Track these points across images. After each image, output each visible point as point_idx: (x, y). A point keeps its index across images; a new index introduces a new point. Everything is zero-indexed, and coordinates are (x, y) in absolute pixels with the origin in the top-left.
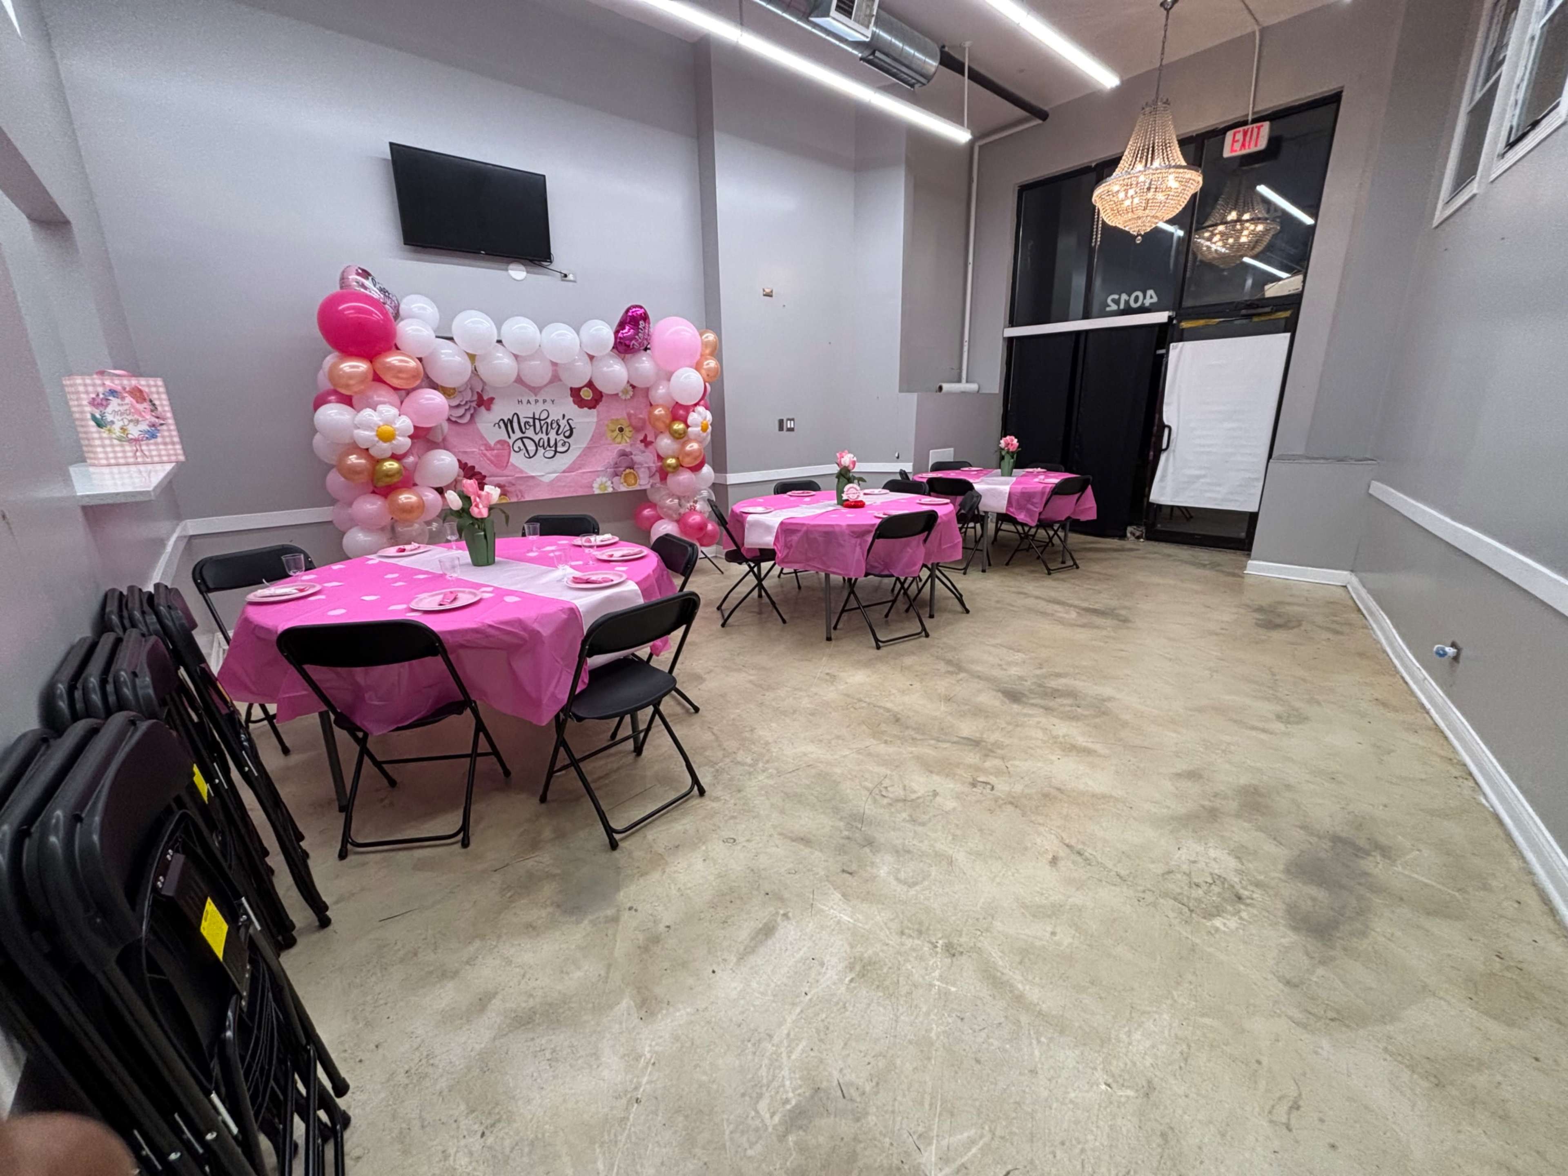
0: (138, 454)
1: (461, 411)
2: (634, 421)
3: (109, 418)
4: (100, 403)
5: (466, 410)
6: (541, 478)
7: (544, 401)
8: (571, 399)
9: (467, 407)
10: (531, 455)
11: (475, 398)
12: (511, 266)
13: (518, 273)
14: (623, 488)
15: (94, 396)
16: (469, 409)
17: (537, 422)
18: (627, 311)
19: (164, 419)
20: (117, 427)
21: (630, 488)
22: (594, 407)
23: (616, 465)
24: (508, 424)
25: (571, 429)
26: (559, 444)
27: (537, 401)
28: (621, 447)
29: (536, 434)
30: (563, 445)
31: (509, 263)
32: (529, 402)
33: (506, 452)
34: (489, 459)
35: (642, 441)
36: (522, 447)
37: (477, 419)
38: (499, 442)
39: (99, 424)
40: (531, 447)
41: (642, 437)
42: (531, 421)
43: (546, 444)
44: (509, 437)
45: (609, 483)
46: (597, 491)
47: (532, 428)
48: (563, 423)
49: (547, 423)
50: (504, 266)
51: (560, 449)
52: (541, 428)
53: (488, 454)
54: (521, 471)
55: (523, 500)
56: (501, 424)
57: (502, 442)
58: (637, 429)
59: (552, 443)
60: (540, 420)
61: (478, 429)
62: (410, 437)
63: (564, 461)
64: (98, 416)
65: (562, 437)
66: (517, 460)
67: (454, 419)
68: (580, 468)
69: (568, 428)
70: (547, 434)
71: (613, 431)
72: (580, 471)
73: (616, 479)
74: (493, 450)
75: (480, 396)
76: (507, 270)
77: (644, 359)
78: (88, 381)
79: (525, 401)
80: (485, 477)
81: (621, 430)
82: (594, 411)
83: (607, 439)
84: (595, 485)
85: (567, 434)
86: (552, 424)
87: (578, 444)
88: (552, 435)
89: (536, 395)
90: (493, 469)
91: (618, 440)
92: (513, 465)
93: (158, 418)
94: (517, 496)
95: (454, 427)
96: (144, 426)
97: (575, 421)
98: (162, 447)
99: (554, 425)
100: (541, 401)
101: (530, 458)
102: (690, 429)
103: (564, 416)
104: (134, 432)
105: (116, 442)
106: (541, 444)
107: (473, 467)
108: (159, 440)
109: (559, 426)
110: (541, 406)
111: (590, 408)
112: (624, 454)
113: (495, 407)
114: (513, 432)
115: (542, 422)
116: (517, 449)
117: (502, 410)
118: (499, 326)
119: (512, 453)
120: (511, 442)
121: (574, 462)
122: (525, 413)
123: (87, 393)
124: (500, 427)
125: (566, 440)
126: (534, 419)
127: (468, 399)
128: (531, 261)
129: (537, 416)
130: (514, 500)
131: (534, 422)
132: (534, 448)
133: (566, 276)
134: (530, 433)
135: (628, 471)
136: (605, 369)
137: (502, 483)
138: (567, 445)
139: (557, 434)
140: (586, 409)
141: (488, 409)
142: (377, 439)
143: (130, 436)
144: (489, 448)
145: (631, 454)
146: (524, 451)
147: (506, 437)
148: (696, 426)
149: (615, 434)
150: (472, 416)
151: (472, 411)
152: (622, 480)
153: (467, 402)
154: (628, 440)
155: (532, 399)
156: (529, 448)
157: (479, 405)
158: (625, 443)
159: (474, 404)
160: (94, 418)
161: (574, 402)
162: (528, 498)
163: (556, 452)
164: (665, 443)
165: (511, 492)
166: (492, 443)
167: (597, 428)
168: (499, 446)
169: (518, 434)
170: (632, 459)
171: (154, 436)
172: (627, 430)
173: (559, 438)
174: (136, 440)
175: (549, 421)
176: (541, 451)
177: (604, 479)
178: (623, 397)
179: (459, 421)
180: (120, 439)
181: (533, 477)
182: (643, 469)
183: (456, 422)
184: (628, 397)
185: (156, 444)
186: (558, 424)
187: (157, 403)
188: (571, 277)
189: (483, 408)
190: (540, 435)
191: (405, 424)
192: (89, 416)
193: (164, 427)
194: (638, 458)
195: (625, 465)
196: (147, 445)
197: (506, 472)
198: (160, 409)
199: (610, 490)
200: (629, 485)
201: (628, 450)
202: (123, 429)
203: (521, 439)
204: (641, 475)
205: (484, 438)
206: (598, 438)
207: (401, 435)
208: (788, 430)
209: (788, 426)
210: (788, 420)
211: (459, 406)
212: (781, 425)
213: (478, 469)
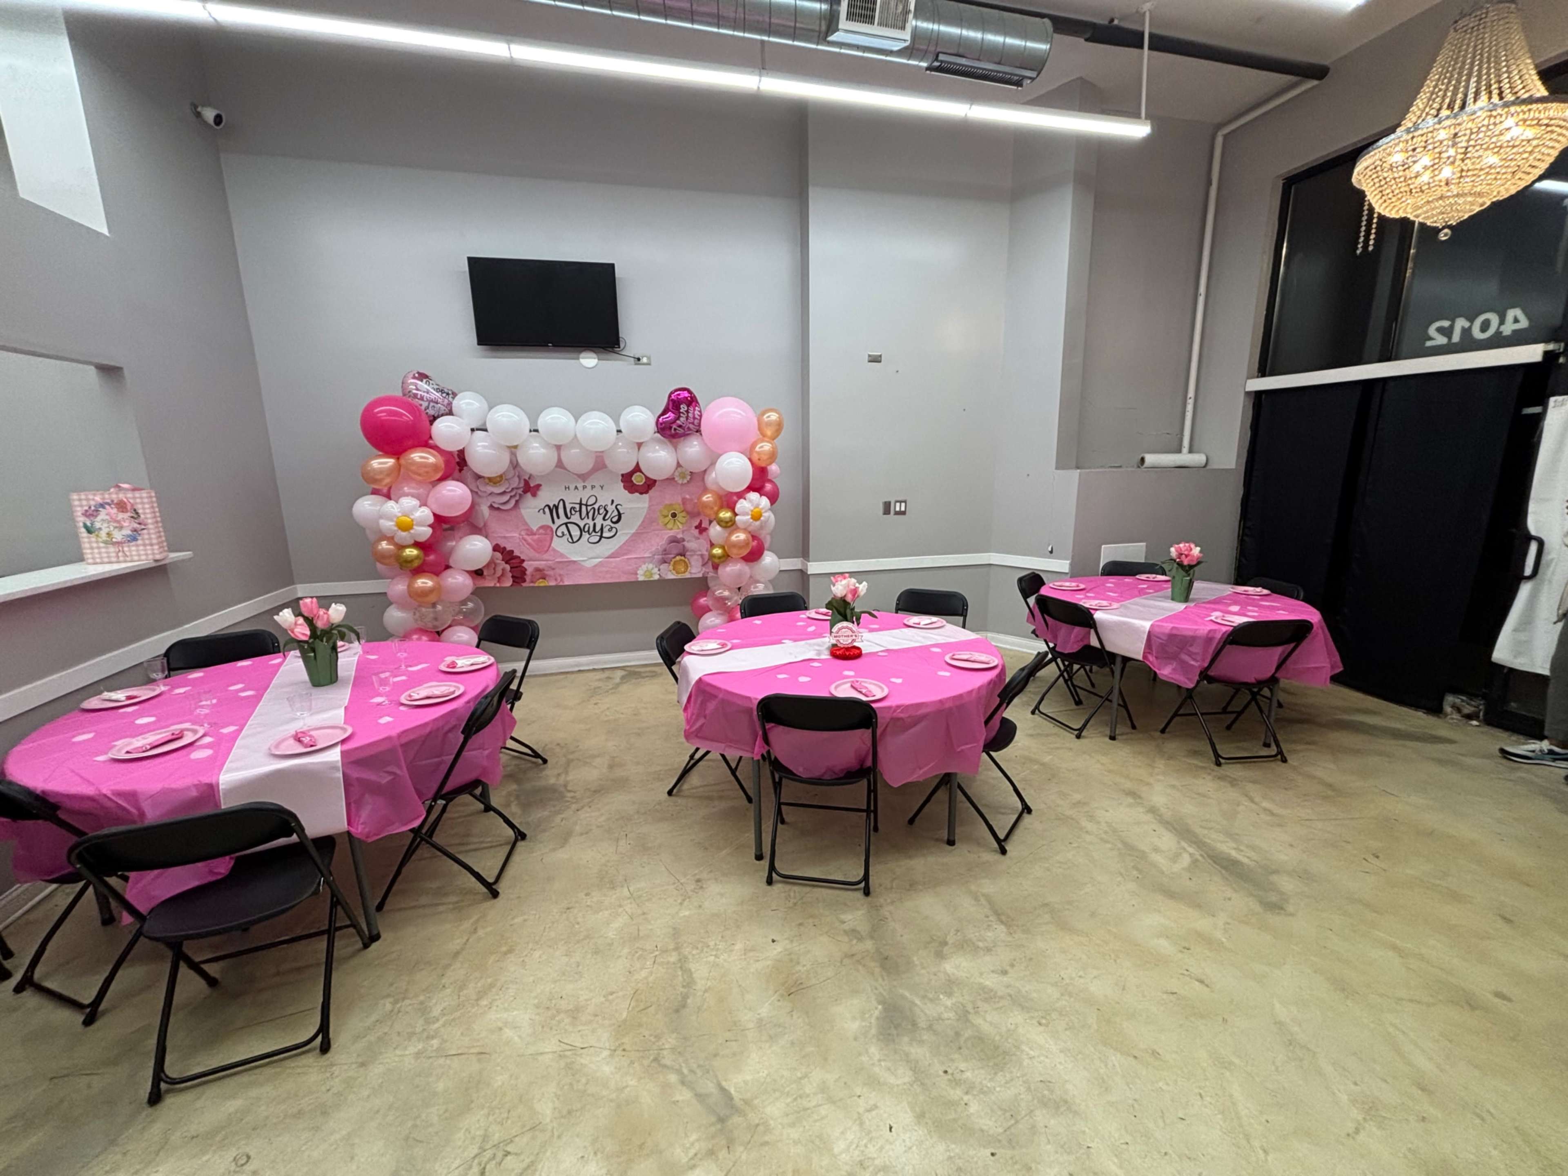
0: (120, 554)
1: (506, 498)
2: (689, 507)
3: (98, 525)
4: (91, 513)
5: (511, 497)
6: (583, 563)
7: (593, 487)
8: (622, 484)
9: (513, 494)
10: (575, 540)
11: (522, 485)
12: (583, 355)
13: (589, 360)
14: (671, 576)
15: (86, 508)
16: (515, 496)
17: (584, 508)
18: (670, 396)
19: (145, 525)
20: (103, 534)
21: (680, 576)
22: (646, 492)
23: (665, 552)
24: (553, 510)
25: (620, 515)
26: (606, 529)
27: (584, 487)
28: (671, 533)
29: (582, 519)
30: (610, 530)
31: (581, 352)
32: (576, 488)
33: (549, 539)
34: (529, 544)
35: (696, 527)
36: (566, 532)
37: (521, 505)
38: (542, 527)
39: (89, 531)
40: (575, 532)
41: (697, 523)
42: (577, 507)
43: (591, 529)
44: (553, 522)
45: (656, 570)
46: (641, 578)
47: (578, 513)
48: (611, 508)
49: (594, 509)
50: (575, 355)
51: (605, 535)
52: (588, 513)
53: (529, 538)
54: (562, 555)
55: (561, 584)
56: (547, 510)
57: (545, 527)
58: (692, 515)
59: (598, 528)
60: (587, 505)
61: (521, 514)
62: (430, 526)
63: (608, 547)
64: (89, 524)
65: (608, 522)
66: (560, 545)
67: (496, 506)
68: (626, 554)
69: (616, 513)
70: (593, 519)
71: (666, 516)
72: (626, 557)
73: (664, 566)
74: (535, 534)
75: (527, 483)
76: (578, 359)
77: (695, 443)
78: (83, 497)
79: (572, 487)
80: (523, 561)
81: (674, 515)
82: (646, 496)
83: (658, 524)
84: (640, 572)
85: (615, 519)
86: (599, 509)
87: (626, 531)
88: (599, 521)
89: (584, 482)
90: (532, 553)
91: (670, 526)
92: (554, 550)
93: (140, 524)
94: (556, 580)
95: (496, 513)
96: (127, 532)
97: (624, 506)
98: (141, 548)
99: (602, 511)
100: (589, 487)
101: (573, 542)
102: (738, 518)
103: (613, 501)
104: (118, 536)
105: (102, 545)
106: (586, 529)
107: (512, 552)
108: (140, 542)
109: (607, 512)
110: (588, 492)
111: (641, 493)
112: (674, 540)
113: (540, 493)
114: (558, 517)
115: (589, 508)
116: (559, 534)
117: (548, 496)
118: (533, 417)
119: (555, 538)
120: (554, 527)
121: (621, 547)
122: (572, 499)
123: (81, 506)
124: (544, 513)
125: (613, 525)
126: (581, 504)
127: (515, 485)
128: (603, 348)
129: (584, 502)
130: (553, 583)
131: (580, 508)
132: (578, 533)
133: (639, 359)
134: (575, 518)
135: (678, 558)
136: (650, 455)
137: (541, 567)
138: (614, 530)
139: (604, 519)
140: (637, 494)
141: (534, 495)
142: (396, 528)
143: (114, 540)
144: (531, 533)
145: (683, 540)
146: (568, 536)
147: (550, 523)
148: (746, 514)
149: (667, 520)
150: (517, 502)
151: (517, 498)
152: (671, 567)
153: (513, 489)
154: (680, 526)
155: (580, 486)
156: (572, 534)
157: (525, 492)
158: (676, 529)
159: (520, 491)
160: (85, 526)
161: (625, 487)
162: (567, 583)
163: (601, 537)
164: (715, 530)
165: (550, 576)
166: (535, 529)
167: (648, 513)
168: (541, 531)
169: (563, 519)
170: (684, 546)
171: (135, 539)
172: (680, 517)
173: (605, 523)
174: (118, 543)
175: (596, 506)
176: (586, 536)
177: (651, 566)
178: (680, 482)
179: (501, 507)
180: (105, 542)
181: (574, 562)
182: (696, 557)
183: (498, 509)
184: (685, 481)
185: (137, 546)
186: (605, 509)
187: (140, 511)
188: (645, 360)
189: (529, 495)
190: (586, 521)
191: (424, 514)
192: (81, 524)
193: (145, 531)
194: (691, 545)
195: (675, 552)
196: (129, 546)
197: (546, 556)
198: (142, 516)
199: (656, 577)
200: (678, 573)
201: (680, 536)
202: (109, 534)
203: (566, 524)
204: (693, 563)
205: (526, 524)
206: (648, 523)
207: (420, 524)
208: (897, 513)
209: (898, 509)
210: (897, 502)
211: (504, 493)
212: (887, 508)
213: (517, 553)
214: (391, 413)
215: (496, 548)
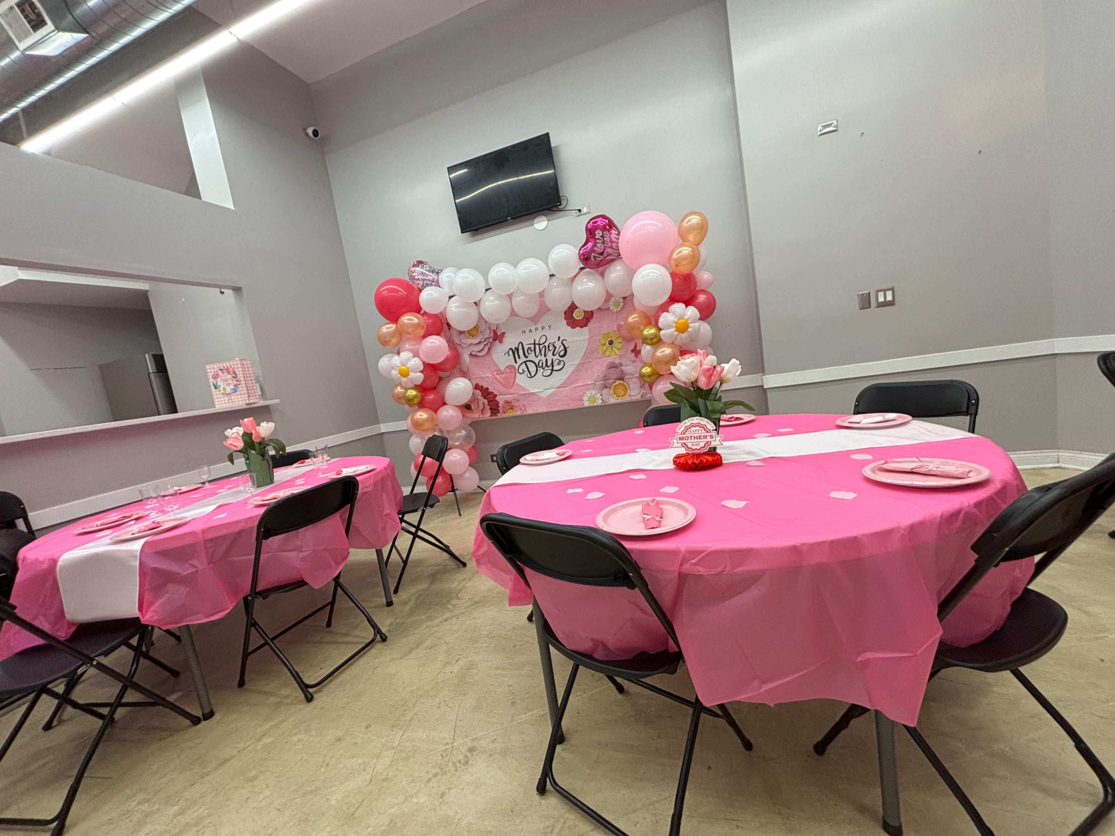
0: (230, 401)
1: (481, 346)
2: (624, 333)
3: (219, 384)
4: (216, 377)
5: (485, 345)
6: (540, 394)
7: (543, 328)
8: (565, 322)
9: (486, 343)
10: (533, 375)
11: (492, 335)
12: (536, 220)
13: (541, 224)
14: (613, 400)
15: (213, 373)
16: (487, 344)
17: (537, 346)
19: (240, 381)
20: (221, 388)
21: (620, 400)
22: (586, 325)
23: (605, 378)
24: (515, 351)
25: (565, 349)
26: (555, 363)
27: (537, 329)
28: (609, 360)
29: (537, 357)
30: (559, 364)
31: (534, 218)
32: (530, 331)
33: (513, 374)
34: (499, 381)
35: (632, 351)
36: (526, 369)
37: (492, 352)
38: (507, 367)
39: (216, 388)
40: (532, 368)
41: (632, 347)
42: (532, 346)
43: (544, 364)
44: (516, 362)
45: (599, 395)
46: (586, 404)
47: (533, 352)
48: (558, 344)
49: (545, 346)
50: (530, 223)
51: (555, 368)
52: (540, 351)
53: (497, 376)
54: (524, 389)
55: (525, 413)
56: (511, 352)
57: (510, 367)
58: (627, 340)
59: (549, 363)
60: (539, 344)
61: (492, 358)
62: (421, 372)
63: (558, 378)
64: (215, 383)
65: (557, 357)
66: (522, 380)
67: (474, 353)
68: (574, 383)
69: (562, 348)
70: (545, 356)
71: (604, 345)
72: (573, 386)
73: (605, 391)
74: (503, 374)
75: (495, 332)
76: (533, 225)
77: (619, 268)
78: (211, 367)
79: (527, 331)
80: (496, 396)
81: (611, 343)
82: (586, 329)
83: (598, 353)
84: (585, 398)
85: (562, 354)
86: (549, 346)
87: (572, 362)
88: (550, 356)
89: (536, 325)
90: (504, 390)
91: (607, 353)
92: (518, 385)
93: (237, 381)
94: (521, 409)
95: (475, 360)
96: (232, 387)
97: (568, 341)
98: (239, 396)
99: (551, 348)
100: (540, 328)
101: (532, 377)
103: (559, 338)
104: (228, 390)
105: (222, 396)
106: (540, 365)
107: (487, 389)
108: (238, 393)
109: (555, 348)
110: (540, 333)
111: (582, 327)
112: (613, 366)
113: (505, 339)
114: (519, 358)
115: (541, 346)
116: (521, 371)
117: (510, 341)
119: (518, 374)
120: (517, 366)
121: (568, 378)
122: (528, 341)
123: (211, 372)
124: (509, 355)
125: (561, 359)
126: (535, 344)
127: (486, 336)
128: (549, 209)
129: (537, 342)
130: (519, 413)
131: (535, 347)
132: (535, 369)
133: (580, 211)
134: (531, 357)
135: (617, 382)
137: (509, 400)
138: (562, 363)
139: (553, 355)
140: (578, 328)
141: (501, 342)
142: (399, 376)
143: (227, 392)
144: (500, 372)
145: (621, 365)
146: (527, 372)
147: (513, 363)
148: (669, 327)
149: (605, 348)
150: (489, 348)
151: (489, 346)
152: (612, 392)
153: (486, 339)
154: (617, 352)
155: (533, 329)
156: (530, 370)
157: (494, 340)
158: (613, 356)
159: (491, 340)
160: (214, 385)
161: (568, 324)
162: (529, 412)
163: (552, 370)
164: (646, 350)
165: (516, 407)
166: (502, 369)
167: (589, 344)
168: (507, 370)
169: (523, 359)
170: (622, 370)
171: (236, 391)
172: (617, 344)
173: (554, 358)
174: (229, 394)
175: (546, 344)
176: (541, 370)
177: (594, 392)
178: (615, 310)
179: (478, 354)
180: (223, 394)
181: (534, 394)
182: (634, 380)
183: (476, 356)
184: (620, 309)
185: (237, 395)
186: (554, 346)
187: (237, 373)
188: (585, 210)
189: (497, 341)
190: (540, 358)
191: (416, 363)
192: (212, 384)
193: (240, 386)
194: (629, 368)
195: (615, 376)
196: (234, 396)
197: (512, 390)
198: (238, 376)
199: (599, 402)
200: (618, 396)
201: (617, 361)
202: (224, 389)
203: (525, 362)
204: (632, 386)
205: (496, 365)
206: (590, 353)
207: (415, 371)
208: (880, 305)
209: (881, 299)
210: (878, 291)
211: (480, 342)
212: (865, 302)
213: (491, 390)
214: (390, 290)
215: (477, 387)
